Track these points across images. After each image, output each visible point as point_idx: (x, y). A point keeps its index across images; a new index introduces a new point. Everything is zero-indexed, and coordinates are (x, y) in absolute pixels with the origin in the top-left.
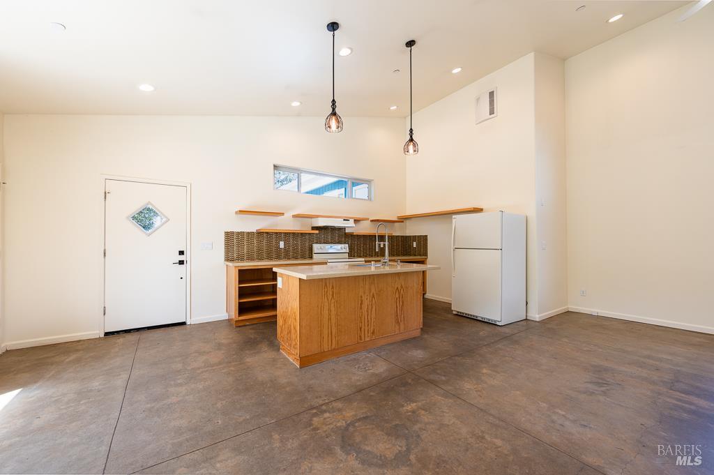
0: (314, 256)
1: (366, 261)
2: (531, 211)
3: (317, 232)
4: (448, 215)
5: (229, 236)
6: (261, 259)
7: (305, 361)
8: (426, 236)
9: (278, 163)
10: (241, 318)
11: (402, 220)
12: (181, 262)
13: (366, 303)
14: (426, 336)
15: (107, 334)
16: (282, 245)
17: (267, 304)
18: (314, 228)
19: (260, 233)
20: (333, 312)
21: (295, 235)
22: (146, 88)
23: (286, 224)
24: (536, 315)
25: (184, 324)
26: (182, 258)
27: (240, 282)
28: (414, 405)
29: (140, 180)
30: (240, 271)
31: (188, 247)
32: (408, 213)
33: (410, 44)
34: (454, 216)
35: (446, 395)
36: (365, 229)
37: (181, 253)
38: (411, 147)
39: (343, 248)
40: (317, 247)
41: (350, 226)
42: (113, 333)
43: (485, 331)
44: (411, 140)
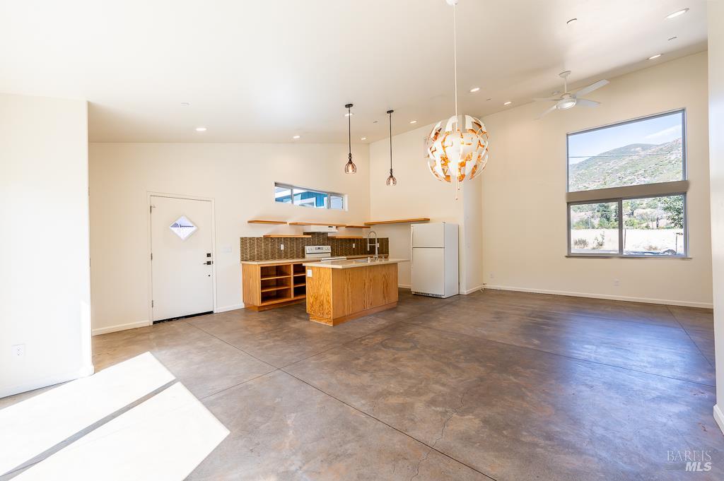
0: (307, 256)
1: (348, 259)
2: (461, 222)
3: (310, 236)
4: (407, 223)
5: (244, 241)
6: (267, 259)
7: (337, 322)
8: (387, 239)
9: (277, 181)
10: (264, 304)
11: (368, 226)
12: (209, 263)
13: (367, 284)
14: (400, 306)
15: (155, 323)
16: (282, 247)
17: (273, 295)
18: (305, 234)
19: (266, 238)
20: (350, 291)
21: (291, 239)
22: (201, 129)
23: (285, 231)
24: (464, 291)
25: (211, 312)
26: (209, 259)
27: (262, 277)
28: (410, 333)
29: (177, 196)
30: (262, 268)
31: (214, 249)
32: (372, 220)
33: (390, 112)
34: (412, 225)
35: (425, 328)
36: (342, 233)
37: (209, 255)
38: (391, 180)
39: (327, 248)
40: (308, 249)
41: (333, 232)
42: (159, 322)
43: (435, 302)
44: (392, 176)
